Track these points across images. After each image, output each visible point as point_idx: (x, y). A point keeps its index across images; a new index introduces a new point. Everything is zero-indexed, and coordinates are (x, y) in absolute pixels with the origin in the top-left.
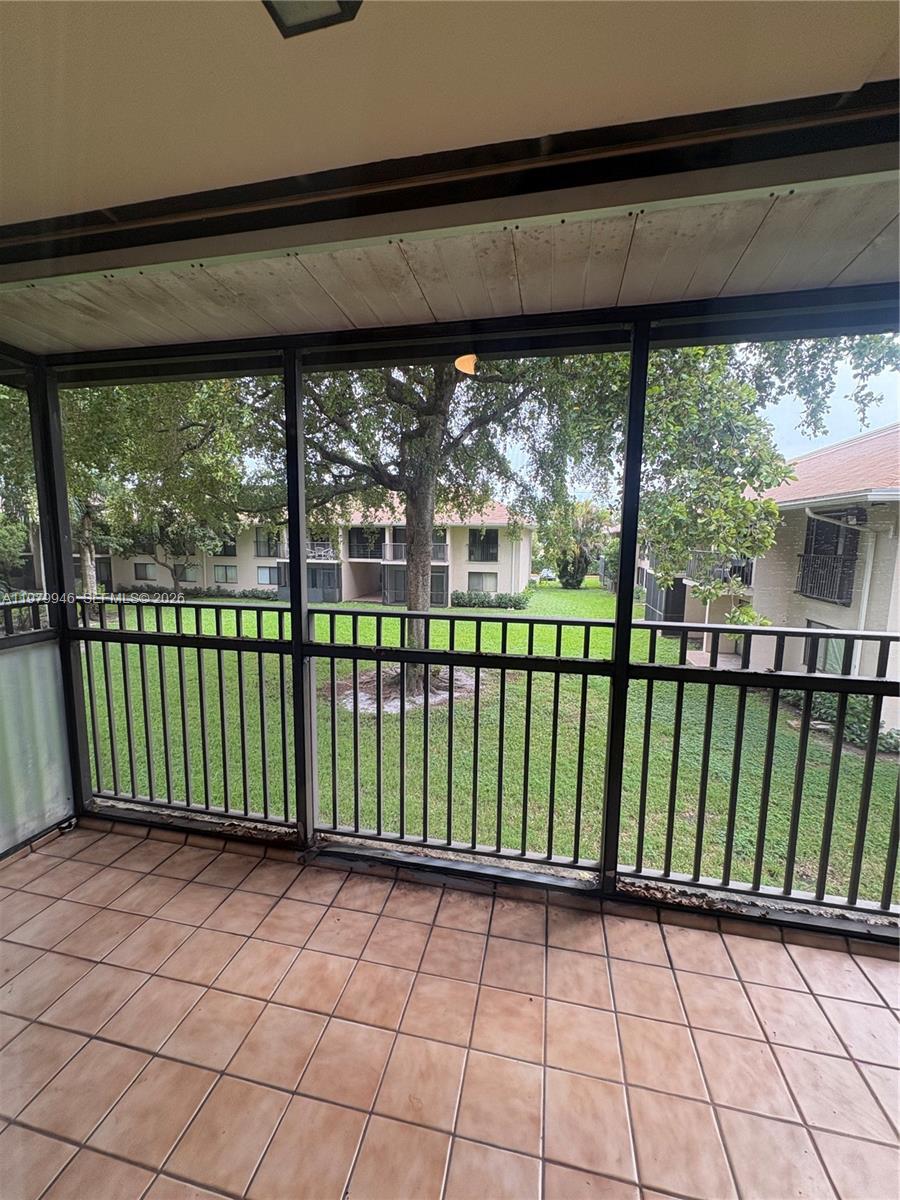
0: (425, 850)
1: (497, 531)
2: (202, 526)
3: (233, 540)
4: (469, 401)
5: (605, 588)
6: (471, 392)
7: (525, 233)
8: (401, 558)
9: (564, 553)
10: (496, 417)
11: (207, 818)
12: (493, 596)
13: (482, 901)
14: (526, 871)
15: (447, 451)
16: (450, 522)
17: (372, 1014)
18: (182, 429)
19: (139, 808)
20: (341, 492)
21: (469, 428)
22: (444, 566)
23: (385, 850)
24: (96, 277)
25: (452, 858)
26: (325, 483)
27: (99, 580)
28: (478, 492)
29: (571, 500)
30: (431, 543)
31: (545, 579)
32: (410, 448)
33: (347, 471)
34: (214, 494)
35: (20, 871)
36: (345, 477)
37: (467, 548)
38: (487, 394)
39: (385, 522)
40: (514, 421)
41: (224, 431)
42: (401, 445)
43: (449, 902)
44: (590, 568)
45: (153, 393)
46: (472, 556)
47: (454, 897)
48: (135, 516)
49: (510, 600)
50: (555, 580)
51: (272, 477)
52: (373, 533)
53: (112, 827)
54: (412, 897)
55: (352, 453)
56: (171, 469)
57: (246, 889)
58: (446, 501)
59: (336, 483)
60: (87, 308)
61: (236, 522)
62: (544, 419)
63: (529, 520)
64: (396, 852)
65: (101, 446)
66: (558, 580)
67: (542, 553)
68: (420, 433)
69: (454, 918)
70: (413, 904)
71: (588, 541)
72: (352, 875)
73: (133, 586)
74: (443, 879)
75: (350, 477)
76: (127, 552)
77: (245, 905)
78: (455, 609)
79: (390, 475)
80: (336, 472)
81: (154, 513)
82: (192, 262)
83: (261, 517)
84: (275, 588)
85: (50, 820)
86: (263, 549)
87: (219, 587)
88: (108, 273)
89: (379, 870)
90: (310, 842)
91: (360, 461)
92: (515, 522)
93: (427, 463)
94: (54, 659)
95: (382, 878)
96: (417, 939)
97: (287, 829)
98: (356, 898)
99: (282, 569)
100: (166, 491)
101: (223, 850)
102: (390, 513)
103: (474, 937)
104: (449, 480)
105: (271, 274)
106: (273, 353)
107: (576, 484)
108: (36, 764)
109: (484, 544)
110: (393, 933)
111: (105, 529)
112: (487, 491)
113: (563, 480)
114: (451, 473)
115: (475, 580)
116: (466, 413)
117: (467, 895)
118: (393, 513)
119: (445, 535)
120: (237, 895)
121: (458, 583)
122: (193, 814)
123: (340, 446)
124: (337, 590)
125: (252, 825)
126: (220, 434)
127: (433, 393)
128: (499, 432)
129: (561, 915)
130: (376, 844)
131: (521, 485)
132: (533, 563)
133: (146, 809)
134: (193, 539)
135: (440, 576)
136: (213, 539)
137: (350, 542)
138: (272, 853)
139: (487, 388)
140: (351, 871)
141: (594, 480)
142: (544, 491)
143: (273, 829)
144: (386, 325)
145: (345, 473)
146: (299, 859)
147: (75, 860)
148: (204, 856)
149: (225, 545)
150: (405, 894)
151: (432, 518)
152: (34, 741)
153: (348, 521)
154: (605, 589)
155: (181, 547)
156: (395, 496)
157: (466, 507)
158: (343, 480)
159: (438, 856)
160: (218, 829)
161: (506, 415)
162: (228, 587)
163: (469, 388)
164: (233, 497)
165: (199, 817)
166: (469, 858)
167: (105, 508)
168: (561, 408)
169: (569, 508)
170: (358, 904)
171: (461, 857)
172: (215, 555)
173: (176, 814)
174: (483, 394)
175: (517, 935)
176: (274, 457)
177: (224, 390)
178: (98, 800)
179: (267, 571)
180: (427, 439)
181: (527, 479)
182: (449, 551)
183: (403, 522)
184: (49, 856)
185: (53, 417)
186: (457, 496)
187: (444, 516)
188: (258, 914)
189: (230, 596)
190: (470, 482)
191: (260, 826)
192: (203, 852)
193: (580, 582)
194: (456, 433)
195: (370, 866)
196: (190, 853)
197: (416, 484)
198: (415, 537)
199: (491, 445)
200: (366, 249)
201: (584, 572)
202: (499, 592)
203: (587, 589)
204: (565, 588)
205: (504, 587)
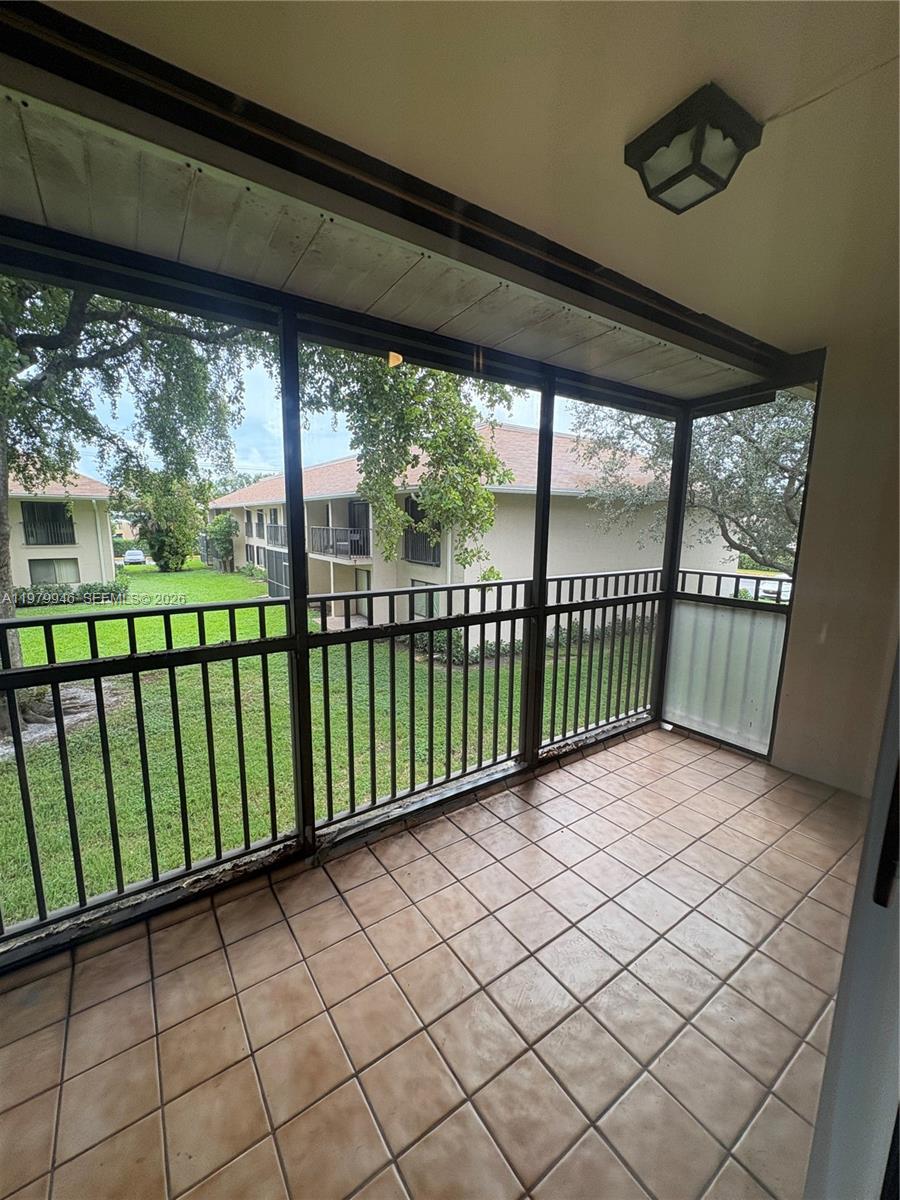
5: (211, 567)
12: (75, 587)
31: (132, 562)
37: (22, 527)
46: (31, 539)
50: (147, 563)
54: (433, 831)
57: (296, 912)
64: (381, 816)
66: (152, 563)
70: (440, 835)
72: (371, 847)
77: (320, 918)
89: (391, 830)
95: (396, 835)
98: (398, 857)
120: (295, 920)
130: (359, 819)
131: (124, 450)
138: (275, 876)
140: (367, 845)
141: (213, 453)
150: (428, 833)
154: (211, 569)
159: (420, 799)
188: (341, 916)
193: (182, 563)
201: (184, 553)
202: (84, 582)
203: (190, 570)
204: (165, 571)
205: (89, 577)
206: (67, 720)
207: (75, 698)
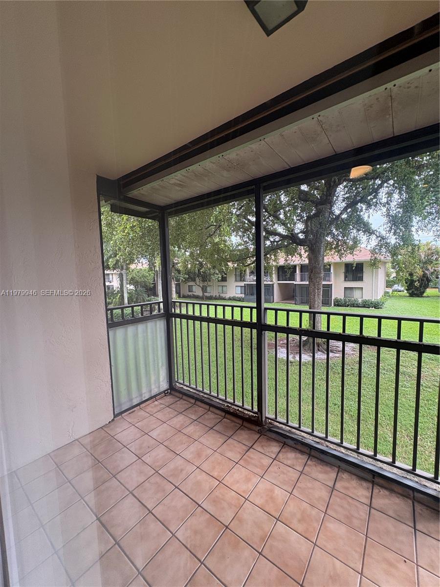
0: (326, 442)
1: (363, 264)
2: (213, 268)
3: (226, 274)
4: (345, 194)
6: (346, 189)
7: (400, 87)
8: (305, 280)
9: (411, 275)
10: (363, 200)
11: (218, 401)
12: (360, 301)
13: (365, 484)
14: (396, 474)
15: (331, 223)
16: (333, 261)
17: (300, 528)
18: (207, 228)
19: (191, 390)
20: (274, 249)
21: (345, 209)
22: (329, 284)
23: (304, 437)
24: (183, 172)
25: (344, 452)
26: (267, 246)
27: (177, 293)
28: (351, 243)
29: (417, 243)
30: (323, 272)
31: (396, 291)
32: (311, 223)
33: (277, 238)
34: (218, 254)
35: (152, 407)
36: (276, 242)
37: (343, 274)
38: (356, 188)
39: (297, 262)
40: (374, 200)
41: (225, 227)
42: (306, 223)
43: (342, 478)
44: (431, 284)
45: (197, 215)
46: (346, 279)
47: (345, 476)
48: (189, 266)
49: (372, 303)
50: (403, 291)
51: (243, 245)
52: (290, 268)
53: (182, 397)
54: (320, 468)
55: (281, 229)
56: (202, 245)
57: (236, 438)
58: (331, 249)
59: (272, 245)
60: (180, 185)
61: (227, 266)
62: (396, 196)
63: (385, 256)
64: (309, 440)
65: (180, 239)
66: (406, 291)
67: (394, 275)
68: (316, 215)
69: (347, 488)
70: (321, 472)
71: (429, 267)
72: (285, 445)
73: (188, 295)
74: (339, 463)
75: (279, 241)
76: (186, 280)
77: (235, 447)
78: (336, 308)
79: (299, 239)
80: (272, 240)
81: (196, 264)
82: (219, 155)
83: (238, 264)
84: (243, 296)
85: (162, 389)
86: (238, 278)
87: (219, 295)
88: (187, 168)
89: (299, 447)
90: (264, 424)
91: (284, 233)
92: (375, 258)
93: (321, 230)
94: (164, 324)
95: (302, 452)
96: (324, 494)
97: (252, 414)
98: (288, 459)
99: (246, 287)
100: (201, 255)
101: (225, 417)
102: (299, 258)
103: (361, 505)
104: (333, 238)
105: (252, 151)
106: (250, 188)
107: (420, 232)
108: (158, 365)
109: (355, 271)
110: (309, 485)
111: (179, 271)
112: (356, 242)
113: (410, 231)
114: (334, 234)
115: (348, 292)
116: (344, 201)
117: (354, 477)
118: (301, 258)
119: (330, 268)
120: (230, 441)
121: (338, 293)
122: (212, 398)
123: (274, 227)
124: (272, 297)
125: (237, 408)
126: (223, 228)
127: (325, 193)
128: (364, 208)
129: (424, 510)
130: (298, 432)
131: (379, 237)
132: (387, 282)
133: (194, 391)
134: (210, 275)
135: (328, 289)
136: (218, 274)
137: (278, 273)
138: (246, 424)
139: (356, 185)
140: (285, 444)
142: (396, 239)
143: (246, 412)
144: (306, 162)
145: (276, 240)
146: (258, 430)
147: (170, 408)
148: (217, 418)
149: (222, 277)
150: (316, 466)
151: (323, 259)
152: (157, 357)
153: (278, 263)
155: (205, 278)
156: (302, 249)
157: (343, 252)
158: (275, 243)
159: (334, 448)
160: (222, 407)
161: (369, 198)
162: (223, 295)
163: (345, 187)
164: (227, 255)
165: (214, 399)
166: (355, 455)
167: (179, 263)
168: (408, 187)
169: (415, 248)
170: (289, 462)
171: (349, 452)
172: (218, 281)
173: (205, 396)
174: (354, 189)
175: (391, 513)
176: (244, 236)
177: (225, 209)
178: (177, 384)
179: (240, 288)
180: (321, 218)
181: (383, 233)
182: (332, 276)
183: (307, 261)
184: (161, 404)
185: (167, 229)
186: (337, 245)
187: (330, 258)
188: (240, 453)
189: (224, 299)
190: (345, 238)
191: (240, 409)
192: (216, 416)
193: (424, 292)
194: (337, 212)
195: (295, 444)
196: (211, 415)
197: (314, 242)
198: (313, 270)
199: (359, 216)
200: (300, 126)
201: (426, 286)
202: (364, 298)
203: (428, 297)
204: (411, 296)
205: (367, 296)
206: (331, 355)
207: (338, 347)
